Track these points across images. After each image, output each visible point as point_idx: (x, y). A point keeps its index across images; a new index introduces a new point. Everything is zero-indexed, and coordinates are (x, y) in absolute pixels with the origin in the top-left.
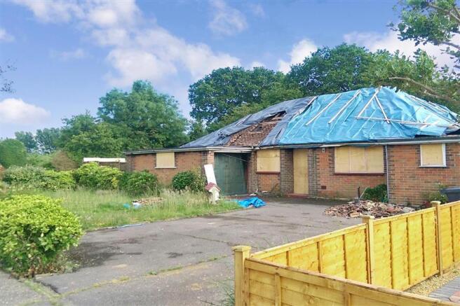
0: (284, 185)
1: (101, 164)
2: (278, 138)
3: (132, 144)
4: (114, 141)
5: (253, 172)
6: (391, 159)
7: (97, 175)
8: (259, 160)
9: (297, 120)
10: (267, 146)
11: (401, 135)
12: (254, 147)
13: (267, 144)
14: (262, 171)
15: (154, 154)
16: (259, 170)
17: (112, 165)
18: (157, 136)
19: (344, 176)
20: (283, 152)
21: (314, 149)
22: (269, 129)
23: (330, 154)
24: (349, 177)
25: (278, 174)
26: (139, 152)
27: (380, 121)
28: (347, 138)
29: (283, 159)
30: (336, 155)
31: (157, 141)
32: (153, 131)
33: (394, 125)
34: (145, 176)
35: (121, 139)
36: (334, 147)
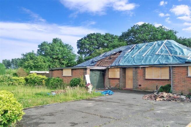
0: (121, 84)
1: (38, 74)
2: (119, 63)
3: (52, 65)
4: (44, 64)
5: (107, 78)
6: (174, 73)
7: (36, 79)
8: (110, 73)
9: (127, 55)
10: (114, 66)
11: (178, 62)
12: (108, 67)
13: (114, 65)
14: (111, 77)
15: (62, 70)
16: (110, 77)
17: (43, 74)
18: (63, 62)
19: (150, 80)
20: (121, 69)
21: (136, 68)
22: (114, 59)
23: (144, 70)
24: (153, 81)
25: (119, 79)
26: (55, 69)
27: (167, 55)
28: (152, 63)
29: (121, 72)
30: (146, 71)
31: (63, 64)
32: (61, 60)
33: (174, 57)
34: (57, 80)
35: (48, 63)
36: (145, 67)
